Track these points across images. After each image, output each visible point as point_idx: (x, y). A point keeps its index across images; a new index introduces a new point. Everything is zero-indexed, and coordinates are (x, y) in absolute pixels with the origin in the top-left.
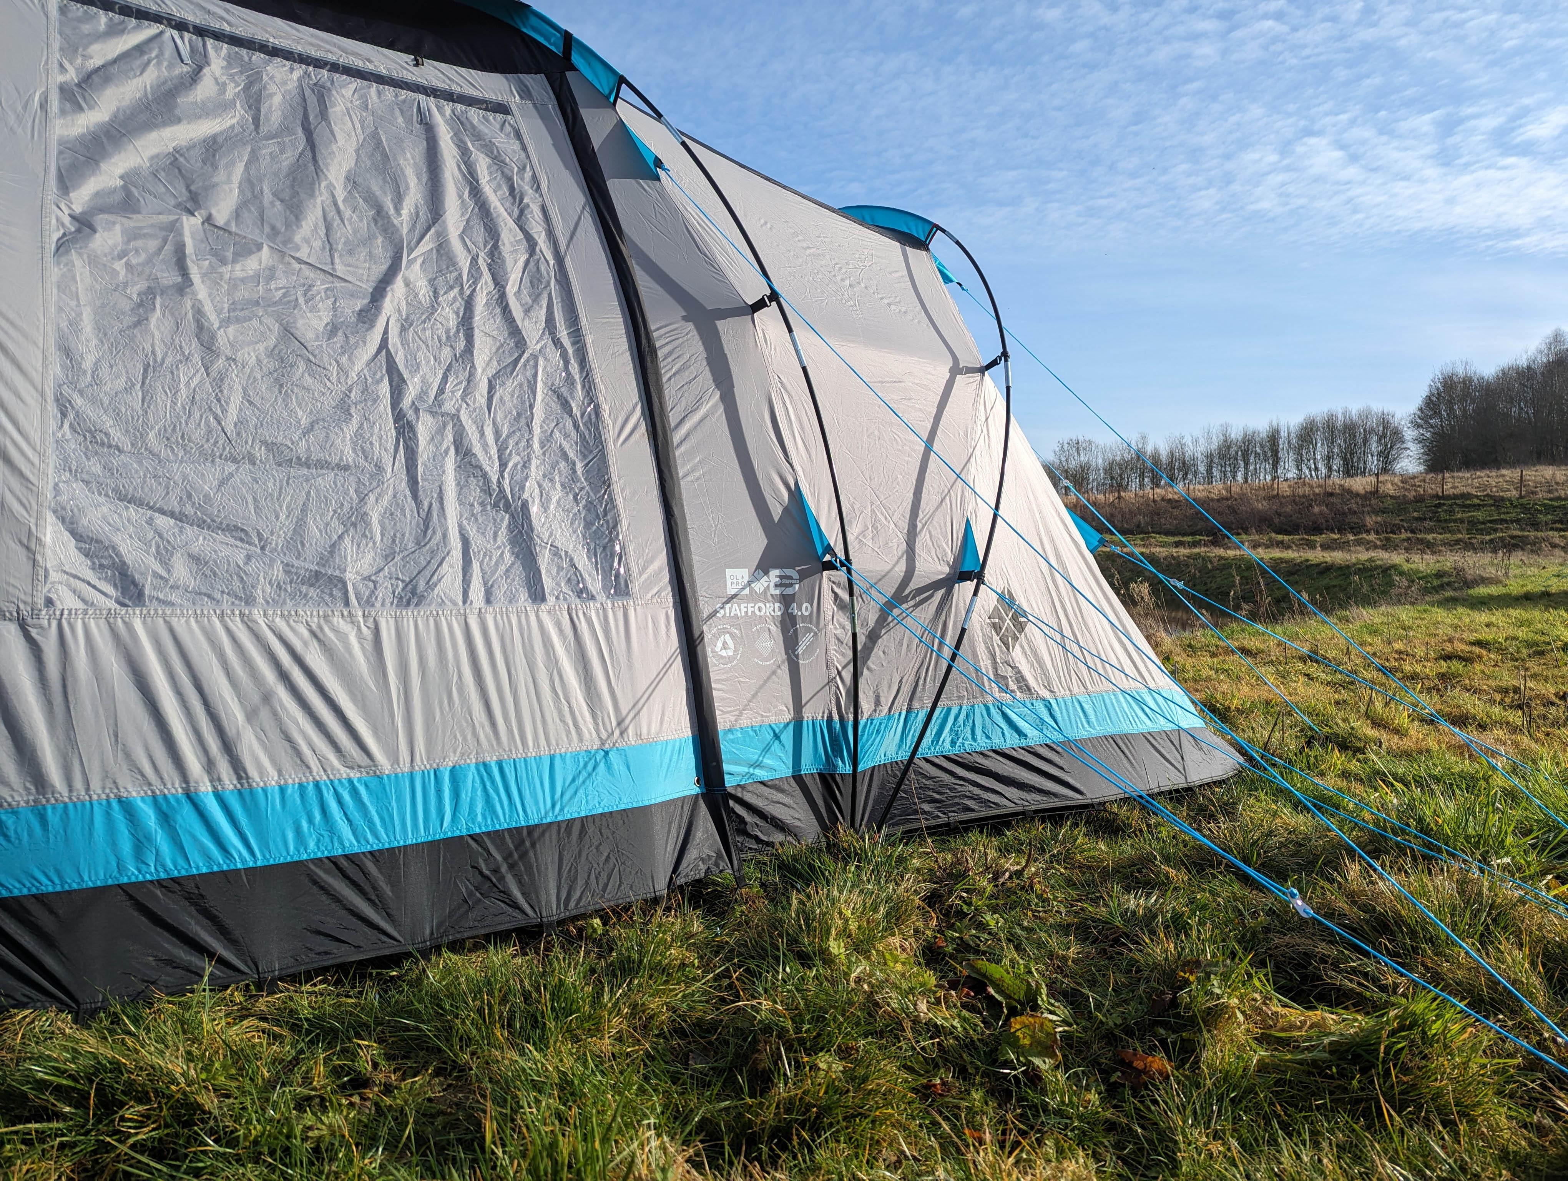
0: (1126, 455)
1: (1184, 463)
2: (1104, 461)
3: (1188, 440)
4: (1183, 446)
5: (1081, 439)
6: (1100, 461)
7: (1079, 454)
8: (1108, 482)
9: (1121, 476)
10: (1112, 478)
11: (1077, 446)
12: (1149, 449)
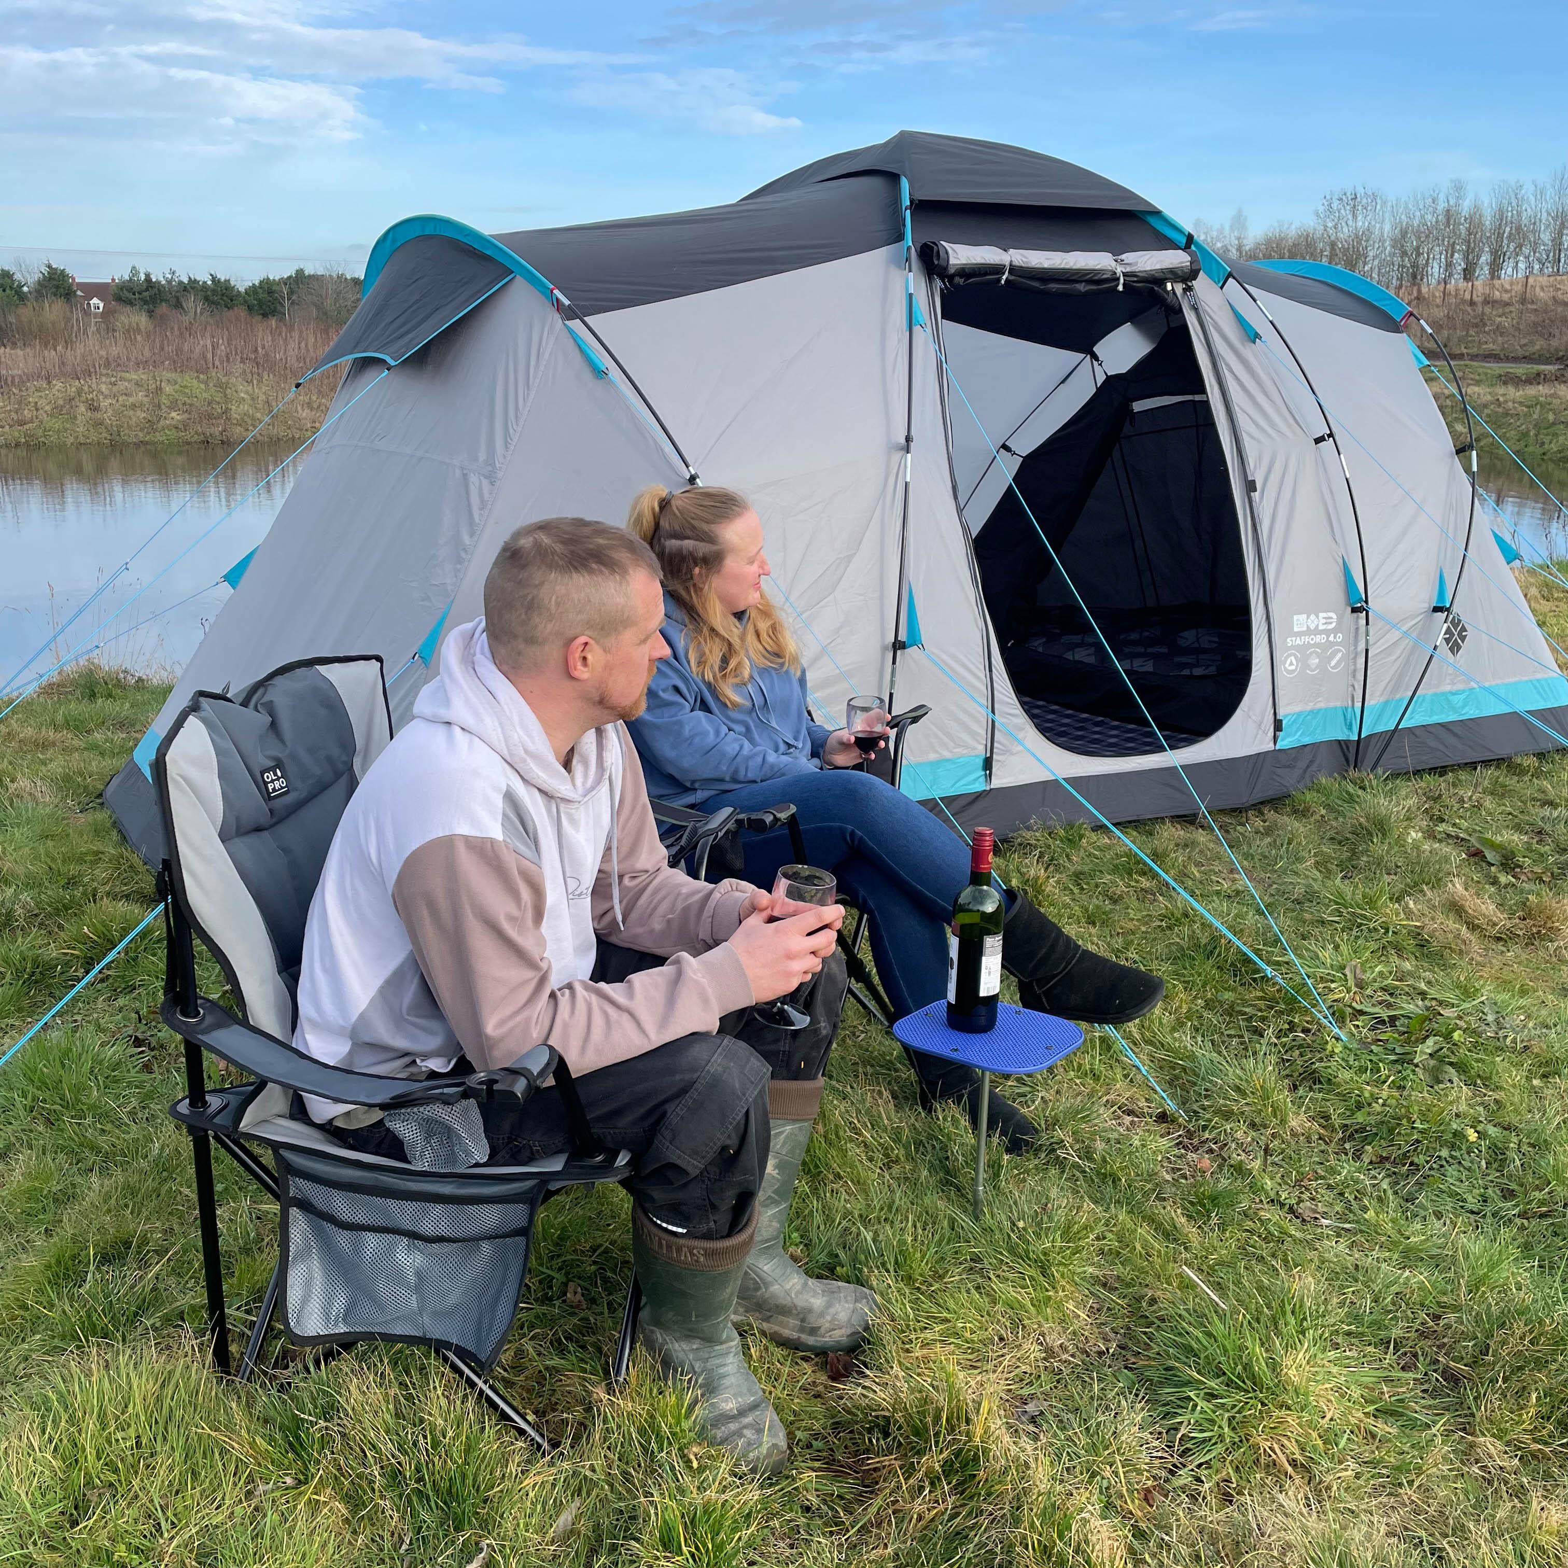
0: (1429, 217)
1: (1519, 228)
2: (1393, 228)
3: (1528, 190)
4: (1520, 201)
5: (1360, 192)
6: (1387, 228)
7: (1355, 216)
8: (1397, 260)
9: (1418, 248)
10: (1404, 254)
11: (1353, 202)
12: (1466, 207)
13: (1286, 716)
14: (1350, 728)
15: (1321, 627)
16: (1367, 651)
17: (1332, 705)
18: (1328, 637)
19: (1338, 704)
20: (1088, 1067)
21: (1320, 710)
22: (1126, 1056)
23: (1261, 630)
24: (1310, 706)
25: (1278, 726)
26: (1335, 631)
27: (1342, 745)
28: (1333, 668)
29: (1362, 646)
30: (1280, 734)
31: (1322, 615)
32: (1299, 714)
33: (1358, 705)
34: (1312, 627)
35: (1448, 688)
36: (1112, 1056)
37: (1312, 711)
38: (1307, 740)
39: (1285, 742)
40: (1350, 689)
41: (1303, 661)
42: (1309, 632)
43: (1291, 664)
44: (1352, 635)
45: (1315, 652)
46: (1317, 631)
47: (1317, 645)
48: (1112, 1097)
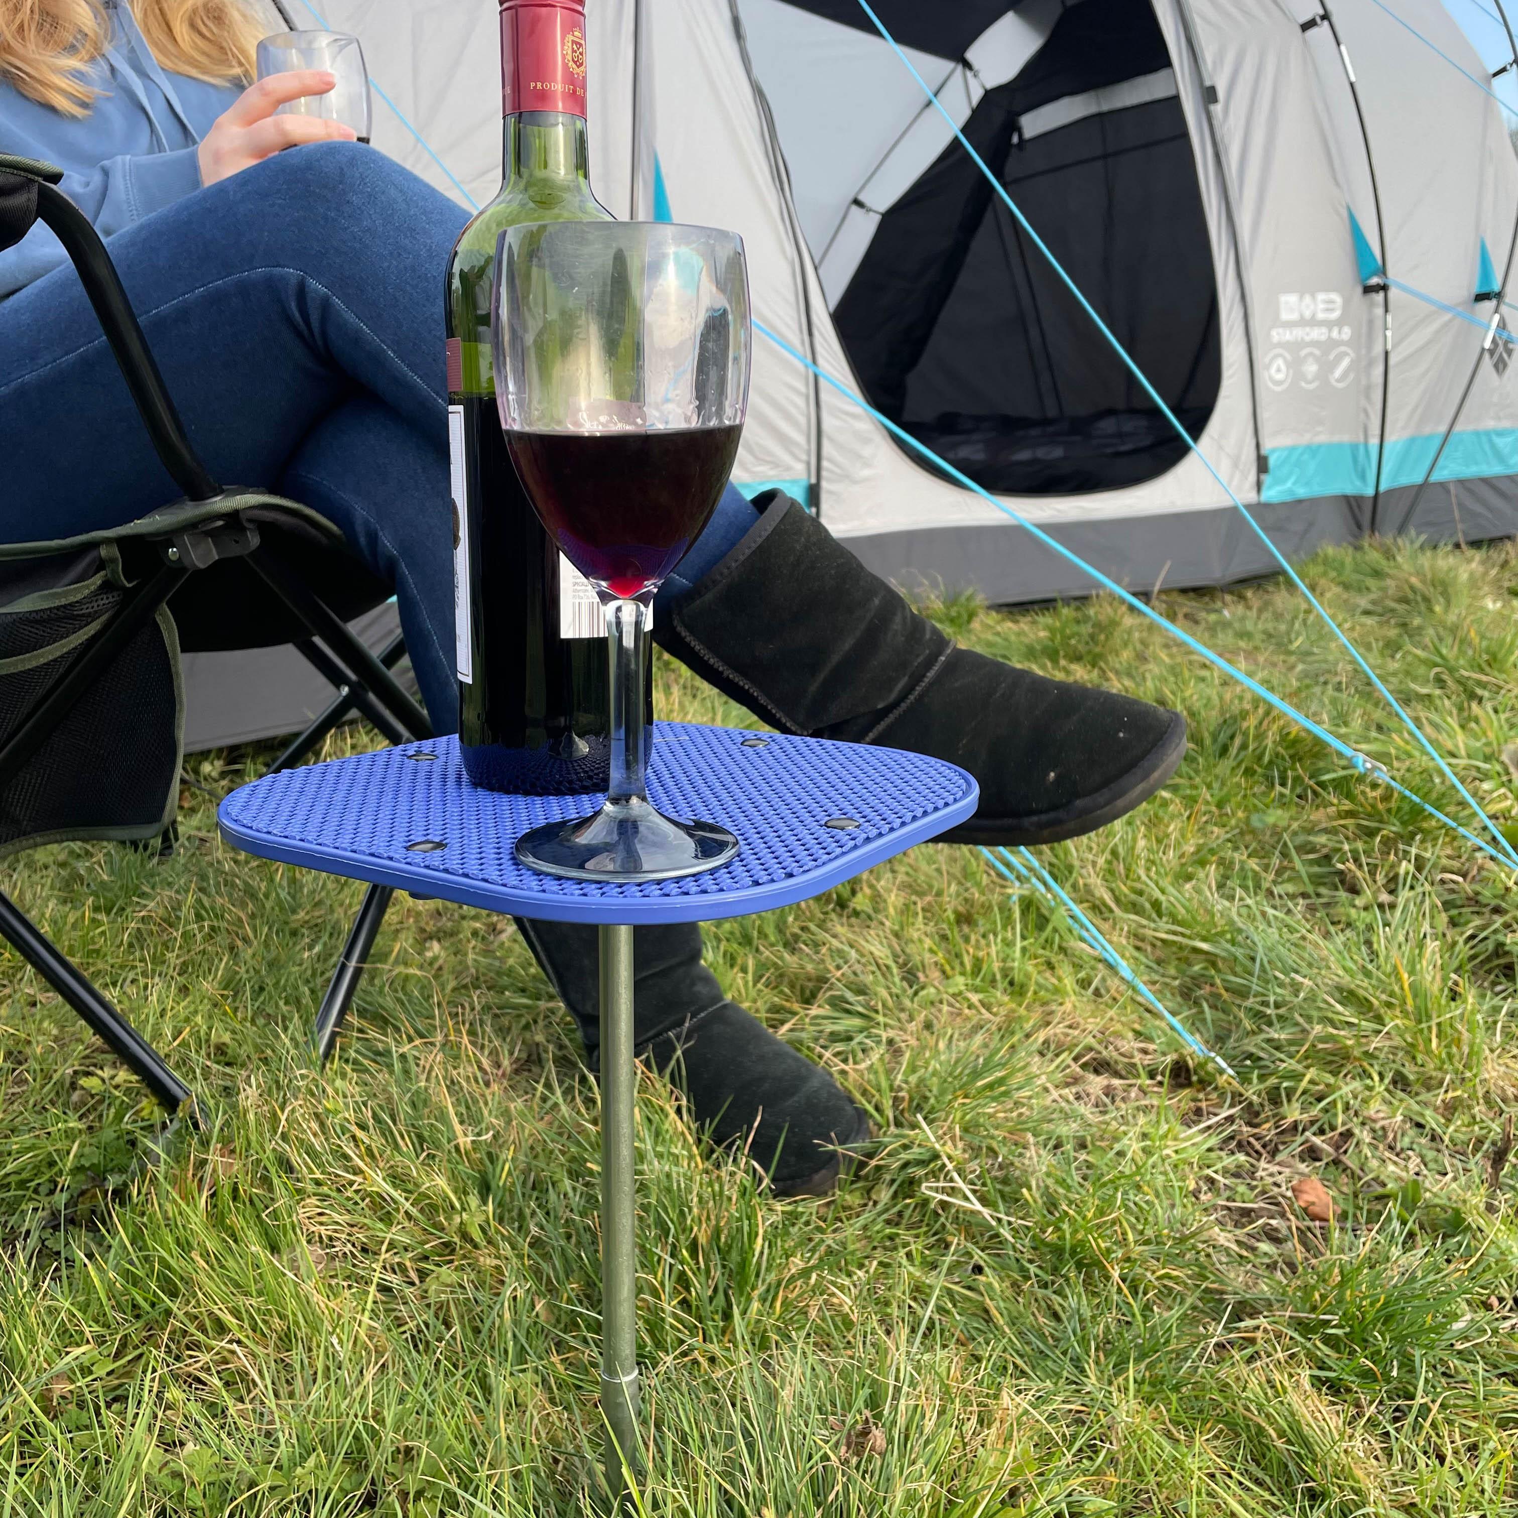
13: (1274, 450)
14: (1363, 477)
15: (1321, 316)
16: (1387, 354)
17: (1336, 439)
18: (1330, 331)
19: (1346, 438)
20: (996, 966)
21: (1320, 446)
22: (1082, 939)
23: (1233, 315)
24: (1306, 439)
25: (1262, 465)
26: (1339, 323)
27: (1351, 503)
28: (1338, 381)
29: (1378, 350)
30: (1266, 479)
31: (1321, 296)
32: (1293, 449)
33: (1374, 442)
34: (1307, 314)
35: (1491, 424)
36: (1048, 943)
37: (1308, 447)
38: (1302, 492)
39: (1272, 493)
40: (1362, 416)
41: (1295, 364)
42: (1303, 322)
43: (1279, 370)
44: (1364, 330)
45: (1311, 354)
46: (1313, 322)
47: (1315, 344)
48: (1056, 1030)
